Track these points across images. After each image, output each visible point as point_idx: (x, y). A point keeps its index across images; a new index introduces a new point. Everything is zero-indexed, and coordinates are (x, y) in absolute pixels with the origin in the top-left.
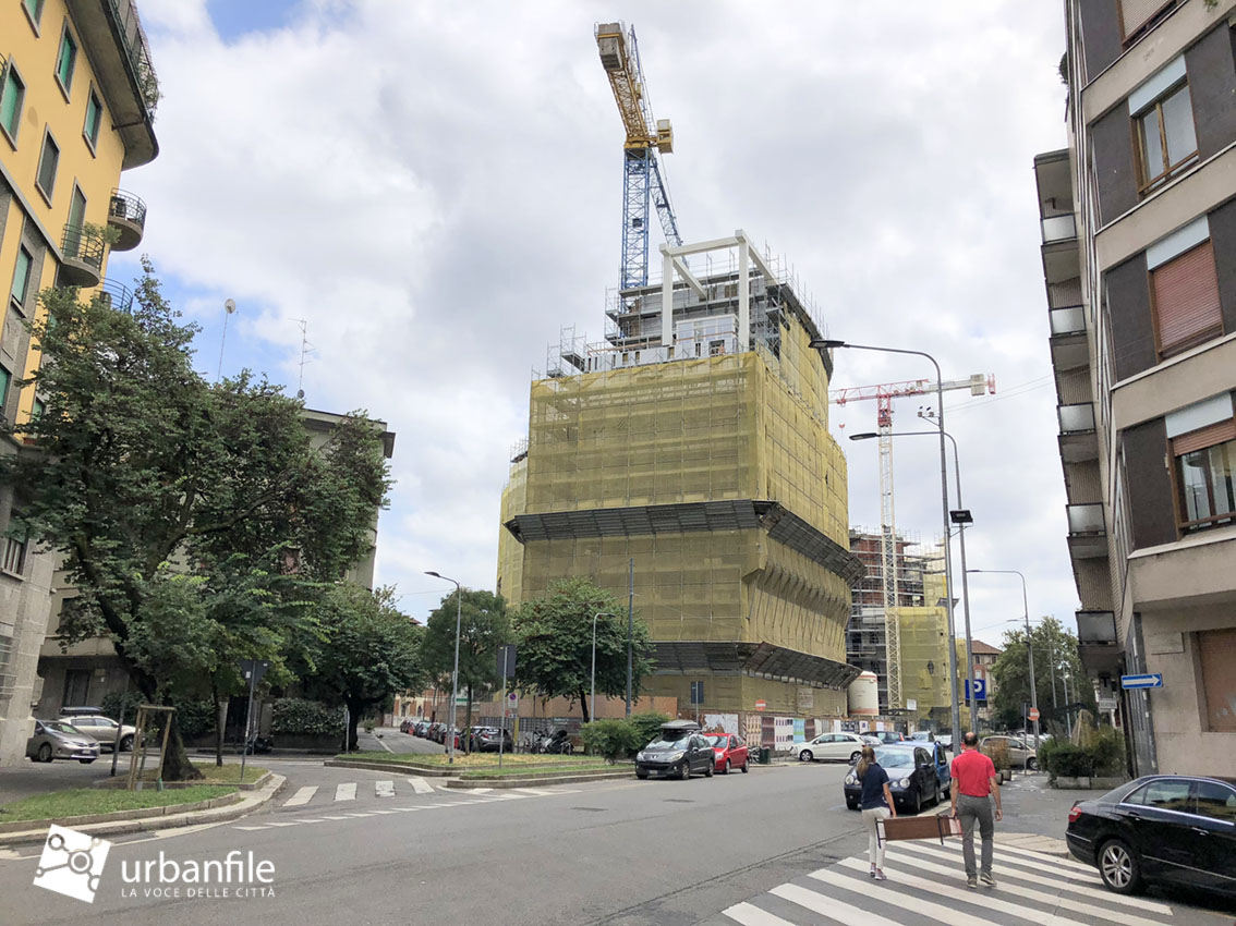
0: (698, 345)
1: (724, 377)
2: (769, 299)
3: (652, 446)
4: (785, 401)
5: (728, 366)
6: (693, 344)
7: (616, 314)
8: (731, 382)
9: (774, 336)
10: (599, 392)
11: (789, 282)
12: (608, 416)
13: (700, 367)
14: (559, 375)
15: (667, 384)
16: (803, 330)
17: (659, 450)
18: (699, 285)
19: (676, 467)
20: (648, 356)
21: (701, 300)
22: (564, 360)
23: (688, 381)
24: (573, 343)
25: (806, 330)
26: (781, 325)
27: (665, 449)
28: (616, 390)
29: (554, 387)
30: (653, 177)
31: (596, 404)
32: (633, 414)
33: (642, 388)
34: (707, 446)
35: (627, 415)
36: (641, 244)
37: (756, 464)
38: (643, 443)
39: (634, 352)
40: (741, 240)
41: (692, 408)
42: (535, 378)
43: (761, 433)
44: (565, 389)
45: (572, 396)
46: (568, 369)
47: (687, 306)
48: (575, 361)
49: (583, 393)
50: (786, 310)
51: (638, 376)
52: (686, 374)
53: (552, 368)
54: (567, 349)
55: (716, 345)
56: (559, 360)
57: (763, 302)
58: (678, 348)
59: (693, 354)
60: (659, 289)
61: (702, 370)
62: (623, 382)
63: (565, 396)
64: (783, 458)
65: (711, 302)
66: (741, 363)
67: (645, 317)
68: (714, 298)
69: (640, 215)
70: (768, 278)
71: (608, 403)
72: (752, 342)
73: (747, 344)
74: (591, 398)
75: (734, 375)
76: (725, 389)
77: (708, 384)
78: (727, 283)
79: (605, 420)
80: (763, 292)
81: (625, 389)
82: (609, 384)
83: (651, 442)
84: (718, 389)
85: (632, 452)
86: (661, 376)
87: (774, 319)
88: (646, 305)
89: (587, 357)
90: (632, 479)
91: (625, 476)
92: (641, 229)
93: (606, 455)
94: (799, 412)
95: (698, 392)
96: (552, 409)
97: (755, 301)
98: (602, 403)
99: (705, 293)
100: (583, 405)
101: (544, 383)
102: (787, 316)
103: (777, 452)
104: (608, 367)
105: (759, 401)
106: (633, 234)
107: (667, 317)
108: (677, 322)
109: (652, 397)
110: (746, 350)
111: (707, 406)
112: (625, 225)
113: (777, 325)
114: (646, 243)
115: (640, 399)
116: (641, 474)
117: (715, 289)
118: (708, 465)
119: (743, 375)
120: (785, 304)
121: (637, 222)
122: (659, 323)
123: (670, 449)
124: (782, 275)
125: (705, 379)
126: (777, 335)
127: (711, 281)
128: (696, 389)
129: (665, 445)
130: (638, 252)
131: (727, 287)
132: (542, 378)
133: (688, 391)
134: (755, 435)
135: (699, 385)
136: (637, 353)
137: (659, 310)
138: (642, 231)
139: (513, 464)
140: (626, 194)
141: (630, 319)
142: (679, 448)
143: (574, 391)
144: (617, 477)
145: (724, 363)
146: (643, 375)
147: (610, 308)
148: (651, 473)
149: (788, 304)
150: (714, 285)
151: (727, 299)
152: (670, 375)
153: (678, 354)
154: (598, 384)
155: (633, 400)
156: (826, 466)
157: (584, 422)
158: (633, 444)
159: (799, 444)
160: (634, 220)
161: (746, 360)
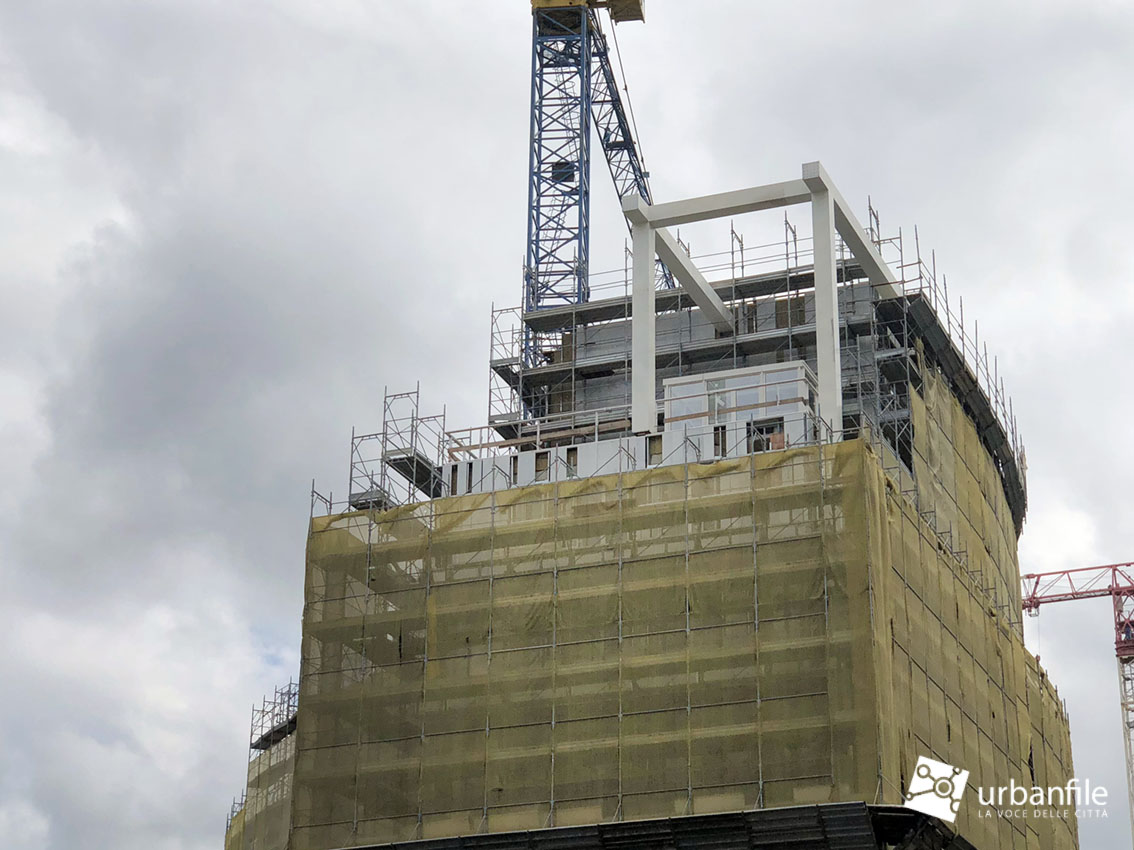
0: (720, 432)
1: (787, 501)
2: (881, 331)
3: (612, 675)
4: (933, 566)
5: (795, 477)
6: (706, 427)
7: (516, 369)
8: (802, 514)
9: (898, 415)
10: (481, 543)
11: (926, 291)
12: (501, 602)
13: (725, 480)
14: (378, 504)
15: (647, 522)
16: (959, 409)
17: (629, 685)
18: (715, 299)
19: (672, 726)
20: (598, 459)
21: (721, 335)
22: (391, 471)
23: (701, 515)
24: (414, 430)
25: (967, 409)
26: (912, 391)
27: (643, 683)
28: (521, 537)
29: (366, 532)
30: (598, 80)
31: (472, 573)
32: (564, 595)
33: (586, 531)
34: (749, 672)
35: (547, 597)
36: (572, 218)
37: (874, 715)
38: (589, 667)
39: (563, 451)
40: (815, 187)
41: (712, 578)
42: (321, 510)
43: (882, 638)
44: (392, 539)
45: (410, 555)
46: (400, 489)
47: (688, 348)
48: (419, 472)
49: (437, 549)
50: (921, 357)
51: (573, 503)
52: (693, 496)
53: (362, 486)
54: (399, 443)
55: (764, 432)
56: (378, 470)
57: (867, 338)
58: (672, 437)
59: (708, 452)
60: (620, 309)
61: (733, 487)
62: (539, 517)
63: (393, 555)
64: (933, 705)
65: (745, 338)
66: (828, 470)
67: (586, 374)
68: (750, 330)
69: (570, 153)
70: (880, 281)
71: (500, 570)
72: (850, 422)
73: (838, 425)
74: (459, 559)
75: (812, 498)
76: (789, 533)
77: (747, 521)
78: (781, 296)
79: (495, 613)
80: (867, 313)
81: (543, 535)
82: (503, 522)
83: (610, 665)
84: (772, 534)
85: (561, 692)
86: (632, 503)
87: (896, 376)
88: (589, 345)
89: (446, 463)
90: (562, 759)
91: (543, 750)
92: (573, 185)
93: (495, 700)
94: (962, 595)
95: (722, 542)
96: (359, 587)
97: (851, 333)
98: (486, 572)
99: (730, 319)
100: (439, 577)
101: (343, 523)
102: (925, 373)
103: (919, 689)
104: (501, 483)
105: (877, 561)
106: (552, 196)
107: (643, 372)
108: (666, 382)
109: (609, 556)
110: (838, 437)
111: (748, 572)
112: (535, 175)
113: (902, 390)
114: (584, 216)
115: (581, 561)
116: (587, 745)
117: (753, 309)
118: (752, 719)
119: (832, 497)
120: (919, 342)
121: (562, 172)
122: (621, 389)
123: (657, 682)
124: (911, 273)
125: (740, 508)
126: (904, 413)
127: (743, 289)
128: (717, 535)
129: (645, 672)
130: (566, 234)
131: (782, 304)
132: (337, 510)
133: (698, 538)
134: (869, 642)
135: (725, 523)
136: (572, 452)
137: (621, 357)
138: (574, 192)
139: (256, 753)
140: (536, 107)
141: (550, 378)
142: (680, 679)
143: (418, 540)
144: (522, 753)
145: (785, 471)
146: (589, 500)
147: (501, 354)
148: (610, 742)
149: (926, 344)
150: (749, 301)
151: (782, 332)
152: (655, 500)
153: (673, 452)
154: (477, 523)
155: (563, 562)
156: (1027, 734)
157: (441, 618)
158: (565, 670)
159: (968, 674)
160: (556, 165)
161: (840, 461)
